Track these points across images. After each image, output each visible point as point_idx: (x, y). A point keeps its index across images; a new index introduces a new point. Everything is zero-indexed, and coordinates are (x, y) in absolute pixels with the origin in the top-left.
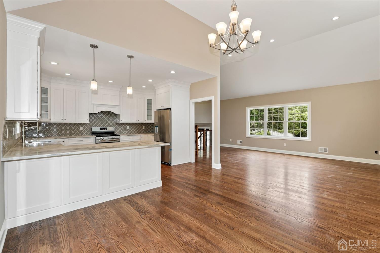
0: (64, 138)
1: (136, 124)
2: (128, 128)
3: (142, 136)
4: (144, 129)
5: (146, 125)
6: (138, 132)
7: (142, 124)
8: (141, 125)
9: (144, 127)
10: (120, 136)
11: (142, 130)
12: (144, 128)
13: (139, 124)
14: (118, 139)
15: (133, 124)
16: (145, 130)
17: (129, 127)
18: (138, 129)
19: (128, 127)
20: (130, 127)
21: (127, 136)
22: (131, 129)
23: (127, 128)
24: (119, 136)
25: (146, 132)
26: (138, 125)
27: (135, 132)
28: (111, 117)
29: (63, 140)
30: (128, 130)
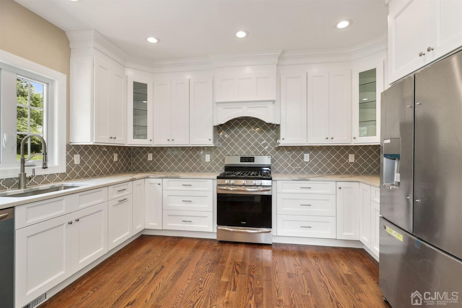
0: (160, 178)
1: (328, 148)
2: (307, 157)
3: (340, 184)
4: (352, 163)
5: (361, 152)
6: (333, 170)
7: (347, 148)
8: (342, 152)
9: (353, 155)
10: (273, 179)
11: (348, 165)
12: (351, 158)
13: (338, 148)
14: (268, 188)
15: (320, 148)
16: (355, 165)
17: (308, 155)
18: (333, 161)
19: (305, 155)
20: (311, 157)
21: (293, 180)
22: (315, 161)
23: (303, 158)
24: (270, 181)
25: (361, 170)
26: (333, 152)
27: (324, 170)
28: (265, 132)
29: (160, 181)
30: (306, 163)
